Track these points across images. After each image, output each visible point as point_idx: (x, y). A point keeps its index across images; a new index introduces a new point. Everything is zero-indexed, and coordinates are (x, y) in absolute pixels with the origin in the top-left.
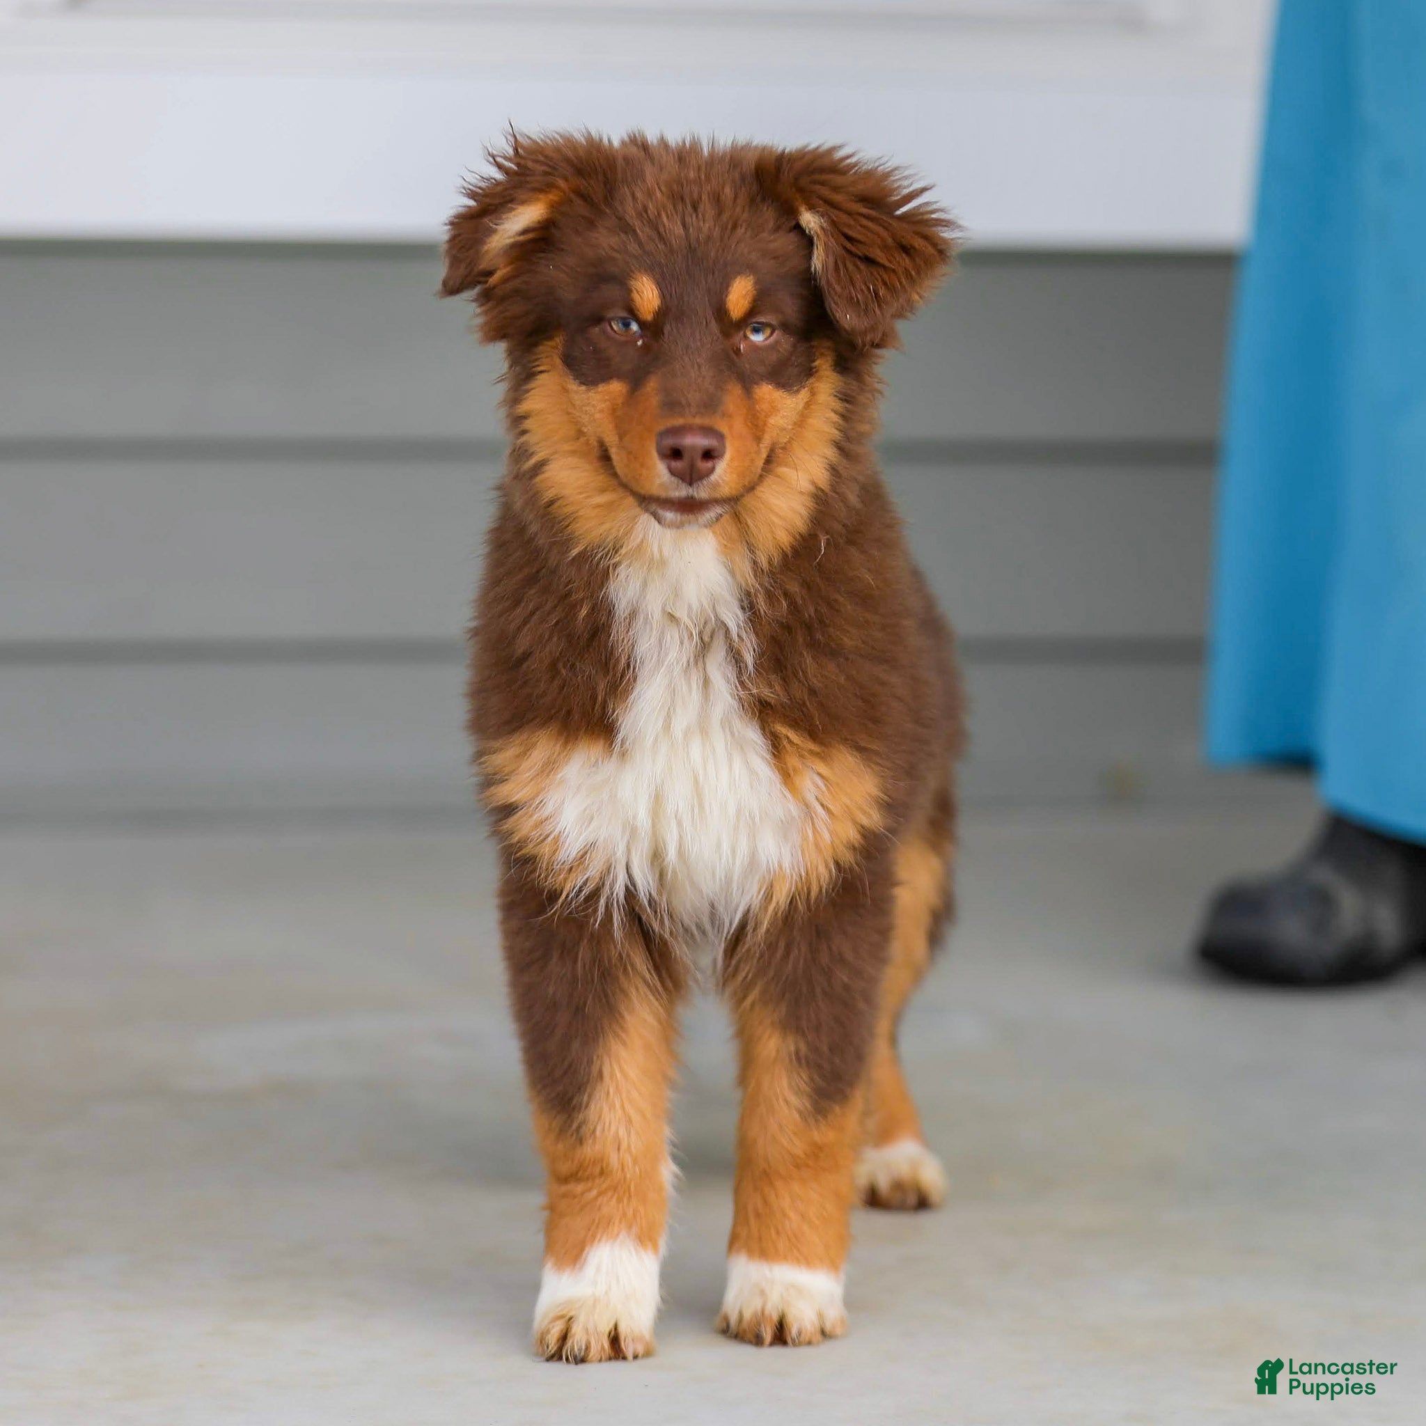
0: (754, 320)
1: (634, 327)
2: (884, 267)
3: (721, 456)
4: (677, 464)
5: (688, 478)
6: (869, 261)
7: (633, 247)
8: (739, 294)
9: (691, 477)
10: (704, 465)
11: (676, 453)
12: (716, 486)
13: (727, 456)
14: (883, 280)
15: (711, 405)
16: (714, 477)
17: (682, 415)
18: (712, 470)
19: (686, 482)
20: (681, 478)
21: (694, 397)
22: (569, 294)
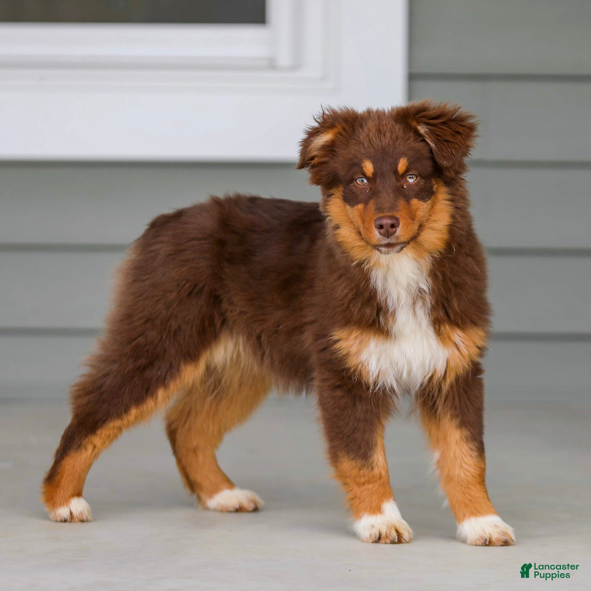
0: (409, 174)
1: (365, 181)
2: (453, 142)
3: (398, 226)
4: (382, 231)
5: (387, 236)
6: (447, 141)
7: (363, 151)
8: (402, 165)
9: (388, 235)
10: (392, 230)
11: (381, 227)
12: (398, 238)
13: (400, 226)
14: (453, 147)
15: (393, 207)
16: (396, 234)
17: (383, 212)
18: (395, 231)
19: (386, 237)
20: (384, 236)
21: (387, 205)
22: (342, 173)
